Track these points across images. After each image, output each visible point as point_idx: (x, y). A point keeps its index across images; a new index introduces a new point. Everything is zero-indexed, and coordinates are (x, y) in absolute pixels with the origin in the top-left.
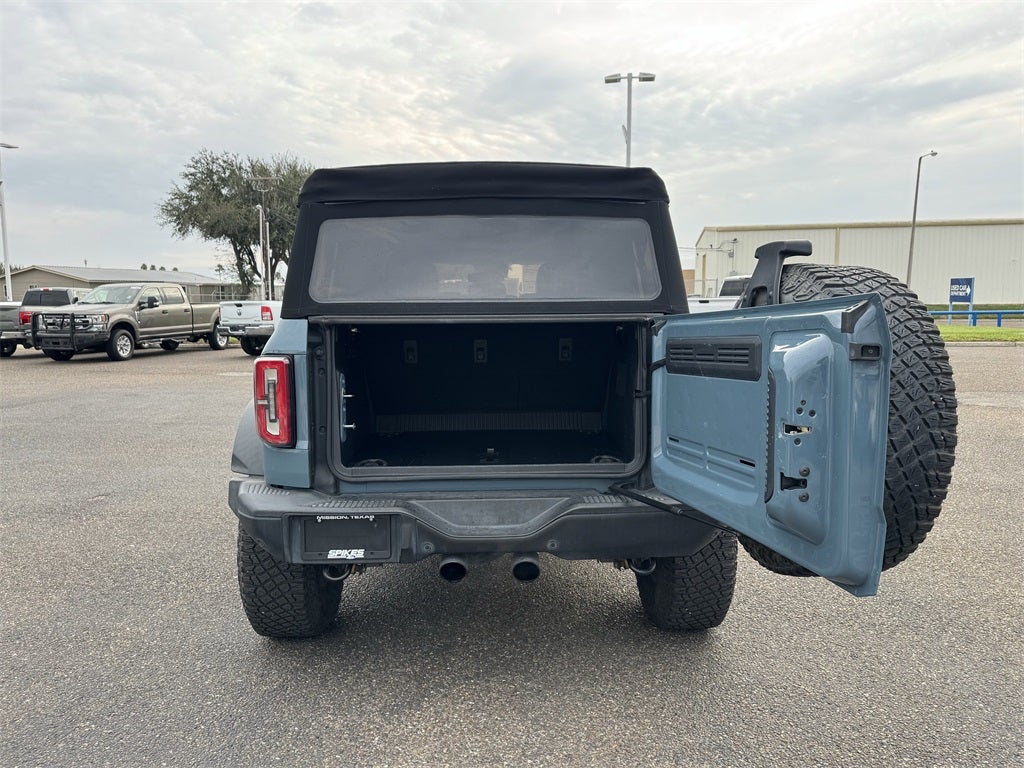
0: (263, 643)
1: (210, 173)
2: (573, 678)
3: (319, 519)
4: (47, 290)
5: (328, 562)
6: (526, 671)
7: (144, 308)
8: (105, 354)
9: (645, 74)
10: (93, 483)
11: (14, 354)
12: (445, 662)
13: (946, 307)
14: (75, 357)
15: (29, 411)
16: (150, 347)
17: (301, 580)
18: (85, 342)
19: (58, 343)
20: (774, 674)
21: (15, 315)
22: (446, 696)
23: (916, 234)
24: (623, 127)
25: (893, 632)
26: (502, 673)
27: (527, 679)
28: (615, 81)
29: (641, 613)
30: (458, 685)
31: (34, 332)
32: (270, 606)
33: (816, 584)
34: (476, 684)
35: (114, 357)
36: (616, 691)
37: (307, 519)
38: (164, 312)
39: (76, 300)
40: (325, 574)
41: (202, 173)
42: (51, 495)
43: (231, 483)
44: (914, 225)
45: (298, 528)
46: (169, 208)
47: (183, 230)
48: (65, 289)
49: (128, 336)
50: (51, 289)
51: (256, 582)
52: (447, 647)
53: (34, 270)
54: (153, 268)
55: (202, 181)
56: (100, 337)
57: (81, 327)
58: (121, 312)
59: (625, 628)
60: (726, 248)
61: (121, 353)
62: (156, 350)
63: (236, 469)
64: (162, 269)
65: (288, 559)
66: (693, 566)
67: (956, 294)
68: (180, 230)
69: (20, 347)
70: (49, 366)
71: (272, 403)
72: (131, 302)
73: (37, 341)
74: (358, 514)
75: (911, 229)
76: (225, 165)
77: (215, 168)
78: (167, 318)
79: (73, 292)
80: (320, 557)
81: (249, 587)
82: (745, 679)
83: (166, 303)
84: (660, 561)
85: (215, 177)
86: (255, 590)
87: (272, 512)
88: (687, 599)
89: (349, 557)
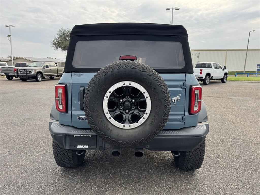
0: (61, 169)
1: (64, 34)
2: (153, 186)
3: (74, 136)
4: (21, 63)
5: (77, 149)
6: (139, 182)
7: (45, 68)
8: (35, 80)
9: (177, 8)
10: (24, 115)
11: (13, 79)
12: (114, 178)
13: (256, 72)
14: (28, 80)
15: (13, 95)
16: (47, 78)
17: (71, 152)
18: (30, 77)
19: (23, 77)
20: (216, 187)
21: (12, 69)
22: (113, 190)
23: (248, 53)
24: (171, 22)
25: (252, 173)
26: (131, 183)
27: (139, 185)
28: (169, 10)
29: (174, 163)
30: (117, 186)
31: (17, 74)
32: (62, 159)
33: (226, 155)
34: (123, 186)
35: (37, 81)
36: (166, 191)
37: (70, 136)
38: (50, 69)
39: (28, 66)
40: (76, 153)
41: (62, 34)
42: (12, 118)
43: (50, 122)
44: (247, 50)
45: (68, 138)
46: (53, 43)
47: (57, 48)
48: (25, 63)
49: (41, 75)
50: (22, 63)
51: (58, 152)
52: (115, 172)
53: (20, 58)
54: (50, 58)
55: (62, 36)
56: (34, 75)
57: (29, 73)
58: (39, 69)
59: (169, 168)
60: (196, 55)
61: (39, 80)
62: (48, 79)
63: (51, 118)
64: (52, 58)
65: (65, 148)
66: (191, 152)
67: (259, 68)
68: (56, 48)
69: (14, 77)
70: (21, 83)
71: (60, 99)
72: (42, 67)
73: (18, 76)
74: (87, 135)
75: (246, 51)
76: (67, 32)
77: (65, 32)
78: (51, 71)
79: (28, 64)
80: (74, 148)
81: (55, 153)
82: (207, 188)
83: (51, 67)
84: (181, 152)
85: (65, 35)
86: (57, 155)
87: (60, 133)
88: (189, 162)
89: (84, 148)
